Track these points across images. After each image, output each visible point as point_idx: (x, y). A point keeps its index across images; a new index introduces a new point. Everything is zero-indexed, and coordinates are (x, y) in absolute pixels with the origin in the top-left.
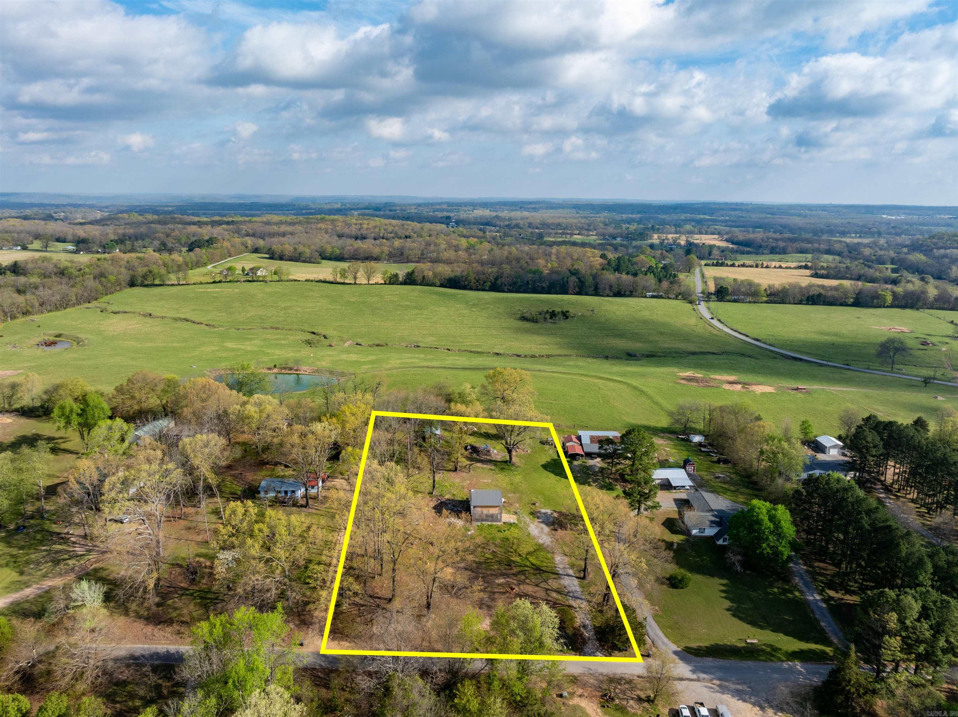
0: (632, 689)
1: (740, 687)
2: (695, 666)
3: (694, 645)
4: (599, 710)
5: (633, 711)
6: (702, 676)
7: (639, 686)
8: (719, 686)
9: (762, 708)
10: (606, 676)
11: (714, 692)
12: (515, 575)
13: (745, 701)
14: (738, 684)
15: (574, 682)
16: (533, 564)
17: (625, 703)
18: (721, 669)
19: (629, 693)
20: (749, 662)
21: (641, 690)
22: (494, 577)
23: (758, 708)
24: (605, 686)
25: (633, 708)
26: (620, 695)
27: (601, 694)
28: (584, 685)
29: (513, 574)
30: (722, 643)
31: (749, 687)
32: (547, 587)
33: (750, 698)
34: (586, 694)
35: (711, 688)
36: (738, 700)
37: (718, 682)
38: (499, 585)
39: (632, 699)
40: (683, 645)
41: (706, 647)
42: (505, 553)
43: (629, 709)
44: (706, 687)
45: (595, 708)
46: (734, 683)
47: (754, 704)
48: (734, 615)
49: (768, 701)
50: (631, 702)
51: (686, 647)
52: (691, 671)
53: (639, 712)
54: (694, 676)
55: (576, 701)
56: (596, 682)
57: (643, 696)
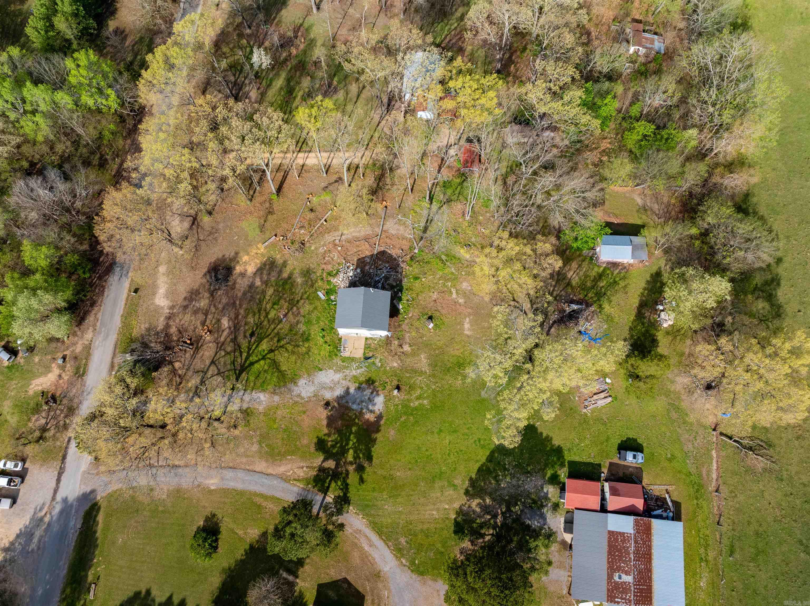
0: (57, 426)
1: (35, 540)
2: (71, 506)
3: (101, 518)
4: (40, 388)
5: (34, 419)
6: (58, 508)
7: (58, 434)
8: (41, 519)
9: (6, 550)
10: (78, 407)
11: (36, 508)
12: (234, 340)
13: (18, 536)
14: (39, 541)
15: (76, 373)
16: (252, 364)
17: (44, 414)
18: (62, 534)
19: (53, 422)
20: (65, 571)
21: (54, 435)
22: (232, 315)
23: (7, 545)
24: (65, 401)
25: (36, 420)
26: (52, 413)
27: (58, 395)
28: (71, 384)
29: (236, 338)
30: (97, 552)
31: (33, 550)
32: (210, 373)
33: (20, 543)
34: (61, 381)
35: (41, 510)
36: (20, 530)
37: (47, 519)
38: (219, 321)
39: (47, 424)
40: (103, 505)
41: (95, 532)
42: (278, 334)
43: (36, 416)
44: (43, 504)
45: (44, 386)
46: (41, 536)
47: (12, 543)
48: (137, 594)
49: (12, 561)
50: (43, 421)
51: (99, 508)
52: (66, 498)
53: (30, 425)
54: (59, 498)
55: (56, 371)
56: (71, 394)
57: (47, 434)
